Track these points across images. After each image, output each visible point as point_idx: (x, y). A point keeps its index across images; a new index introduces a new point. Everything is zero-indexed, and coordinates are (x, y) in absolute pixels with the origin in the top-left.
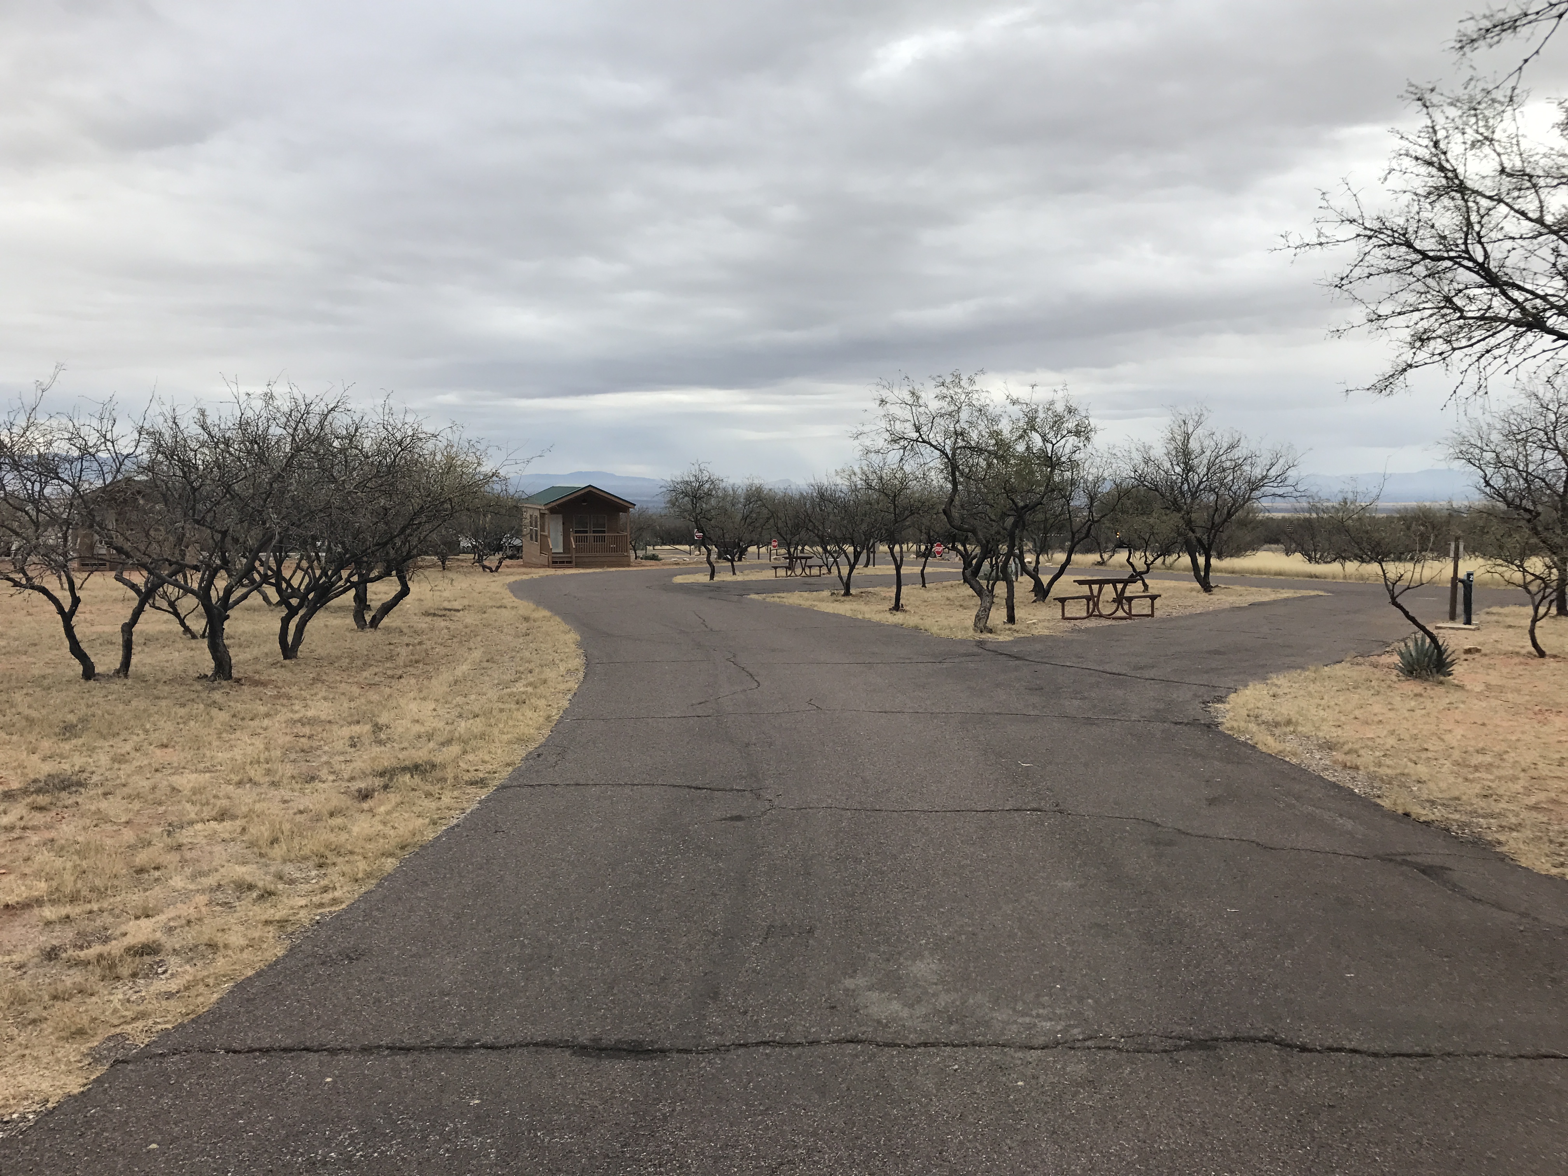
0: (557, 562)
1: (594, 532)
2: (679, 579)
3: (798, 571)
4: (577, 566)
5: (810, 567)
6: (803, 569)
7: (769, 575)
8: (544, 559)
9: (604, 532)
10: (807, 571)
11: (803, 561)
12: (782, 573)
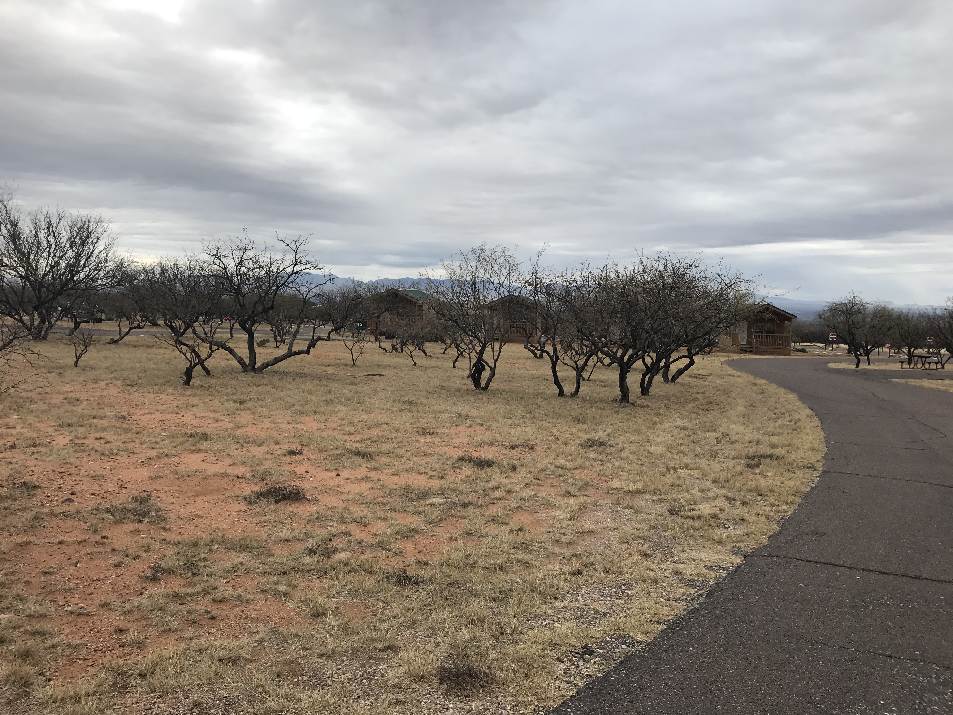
0: (743, 351)
1: (768, 333)
2: (832, 366)
3: (919, 366)
4: (756, 353)
5: (929, 363)
6: (923, 364)
7: (898, 367)
8: (735, 348)
9: (774, 333)
10: (927, 366)
11: (924, 359)
12: (906, 366)
